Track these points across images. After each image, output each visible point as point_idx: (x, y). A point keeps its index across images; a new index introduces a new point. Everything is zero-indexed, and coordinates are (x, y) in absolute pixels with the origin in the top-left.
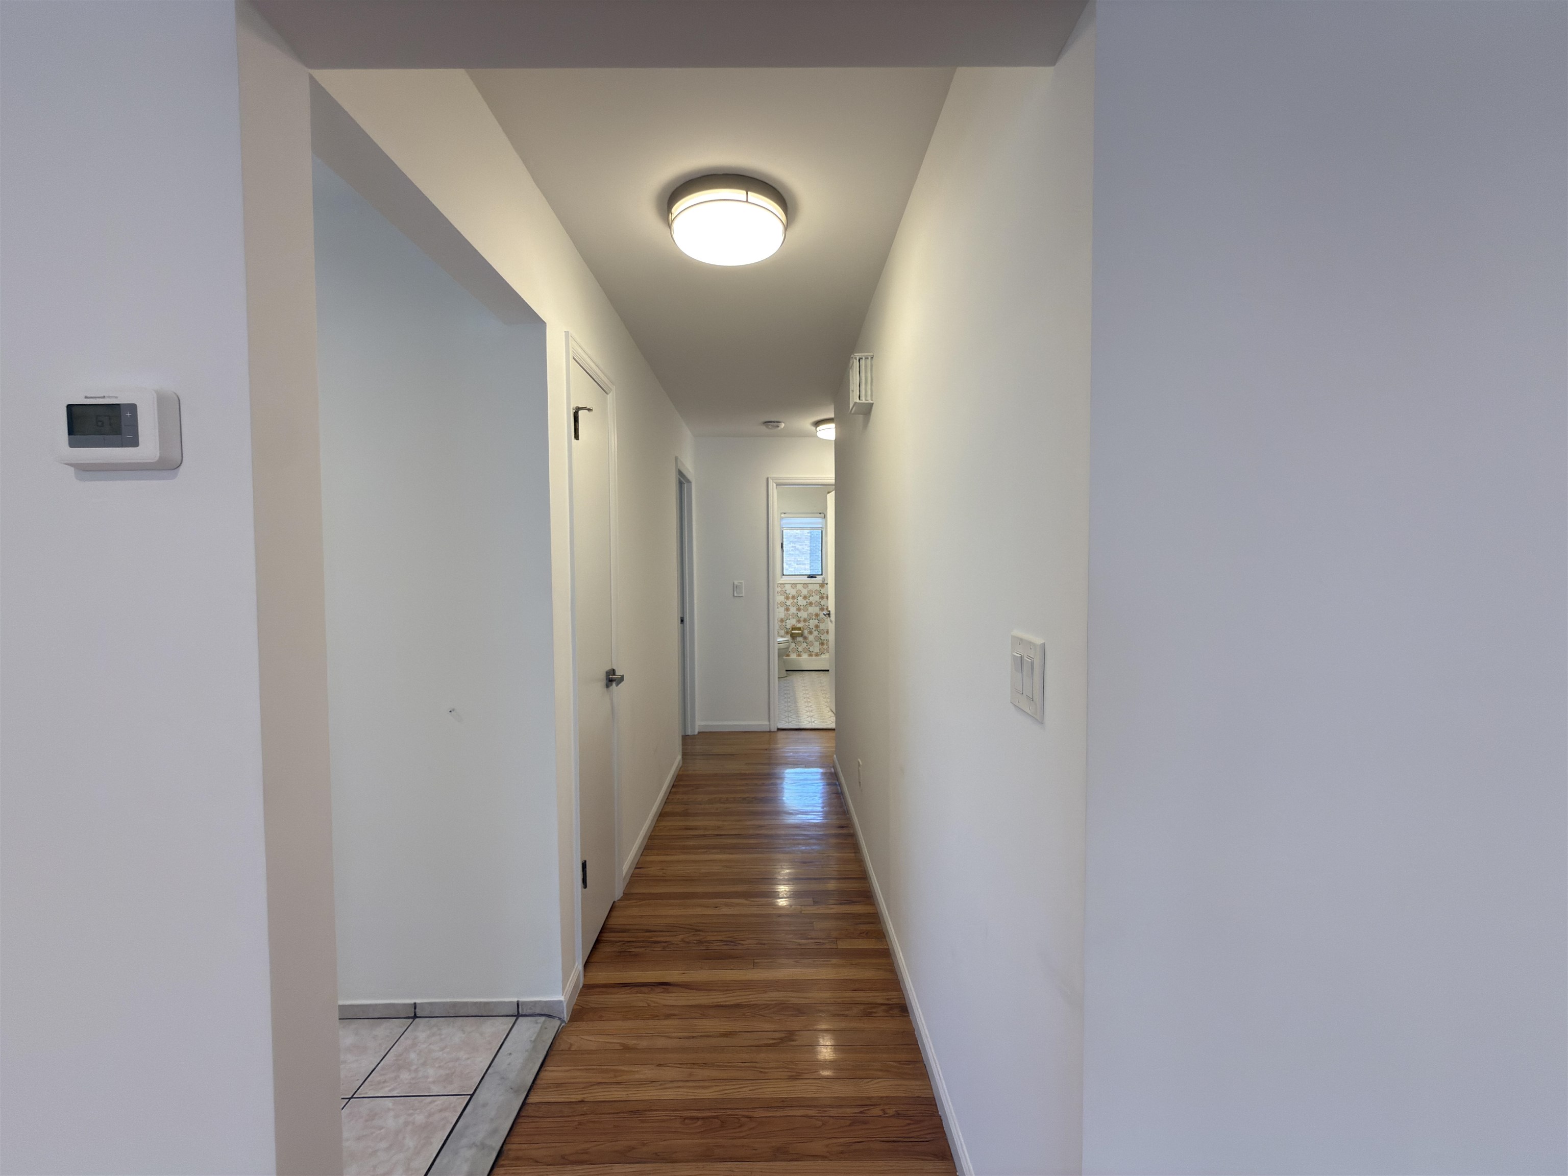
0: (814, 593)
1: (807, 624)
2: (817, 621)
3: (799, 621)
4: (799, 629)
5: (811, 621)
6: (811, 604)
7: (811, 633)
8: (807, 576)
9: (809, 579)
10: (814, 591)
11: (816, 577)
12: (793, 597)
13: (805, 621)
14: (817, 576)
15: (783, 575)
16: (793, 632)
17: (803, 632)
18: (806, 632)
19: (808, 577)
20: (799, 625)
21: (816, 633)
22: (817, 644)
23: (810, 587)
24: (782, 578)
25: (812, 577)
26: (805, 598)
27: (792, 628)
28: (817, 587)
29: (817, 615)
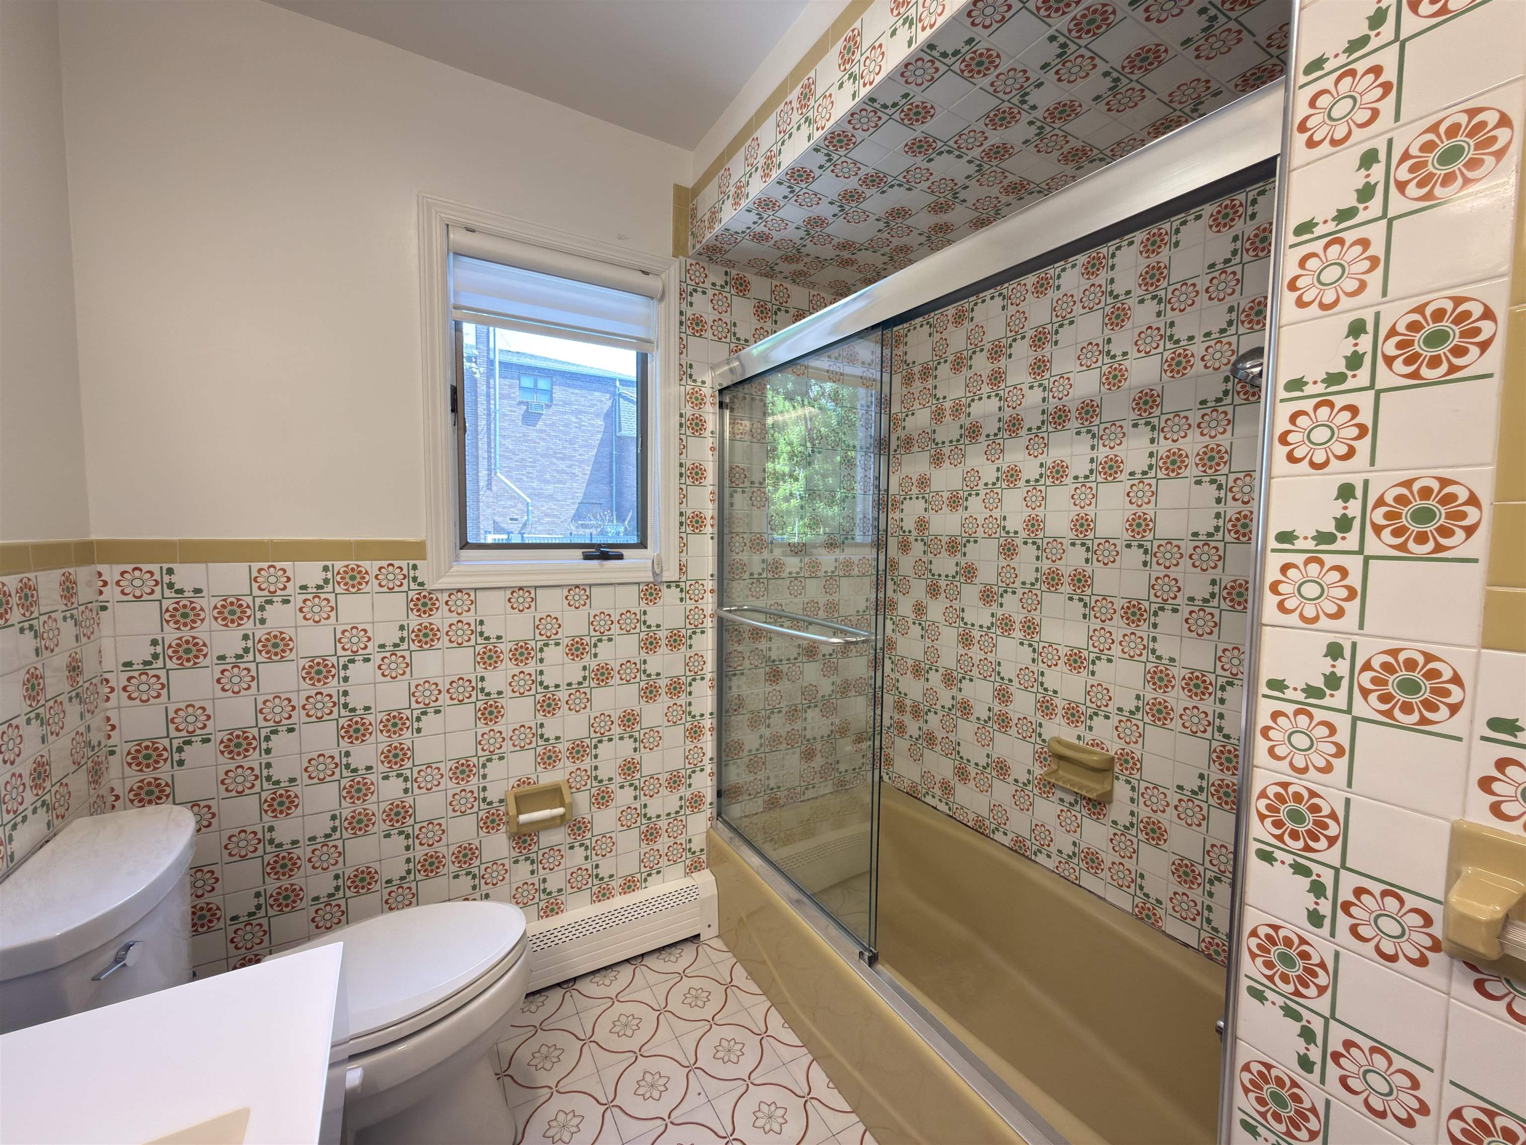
0: (615, 628)
1: (587, 763)
2: (629, 744)
3: (549, 759)
4: (553, 794)
5: (605, 749)
6: (603, 675)
7: (602, 799)
8: (579, 553)
9: (595, 563)
10: (615, 617)
11: (620, 557)
12: (521, 653)
13: (578, 751)
14: (625, 552)
15: (465, 545)
16: (524, 818)
17: (570, 807)
18: (582, 800)
19: (587, 557)
20: (548, 778)
21: (624, 797)
22: (629, 840)
23: (601, 600)
24: (457, 559)
25: (605, 556)
26: (577, 649)
27: (518, 799)
28: (630, 599)
29: (629, 719)
